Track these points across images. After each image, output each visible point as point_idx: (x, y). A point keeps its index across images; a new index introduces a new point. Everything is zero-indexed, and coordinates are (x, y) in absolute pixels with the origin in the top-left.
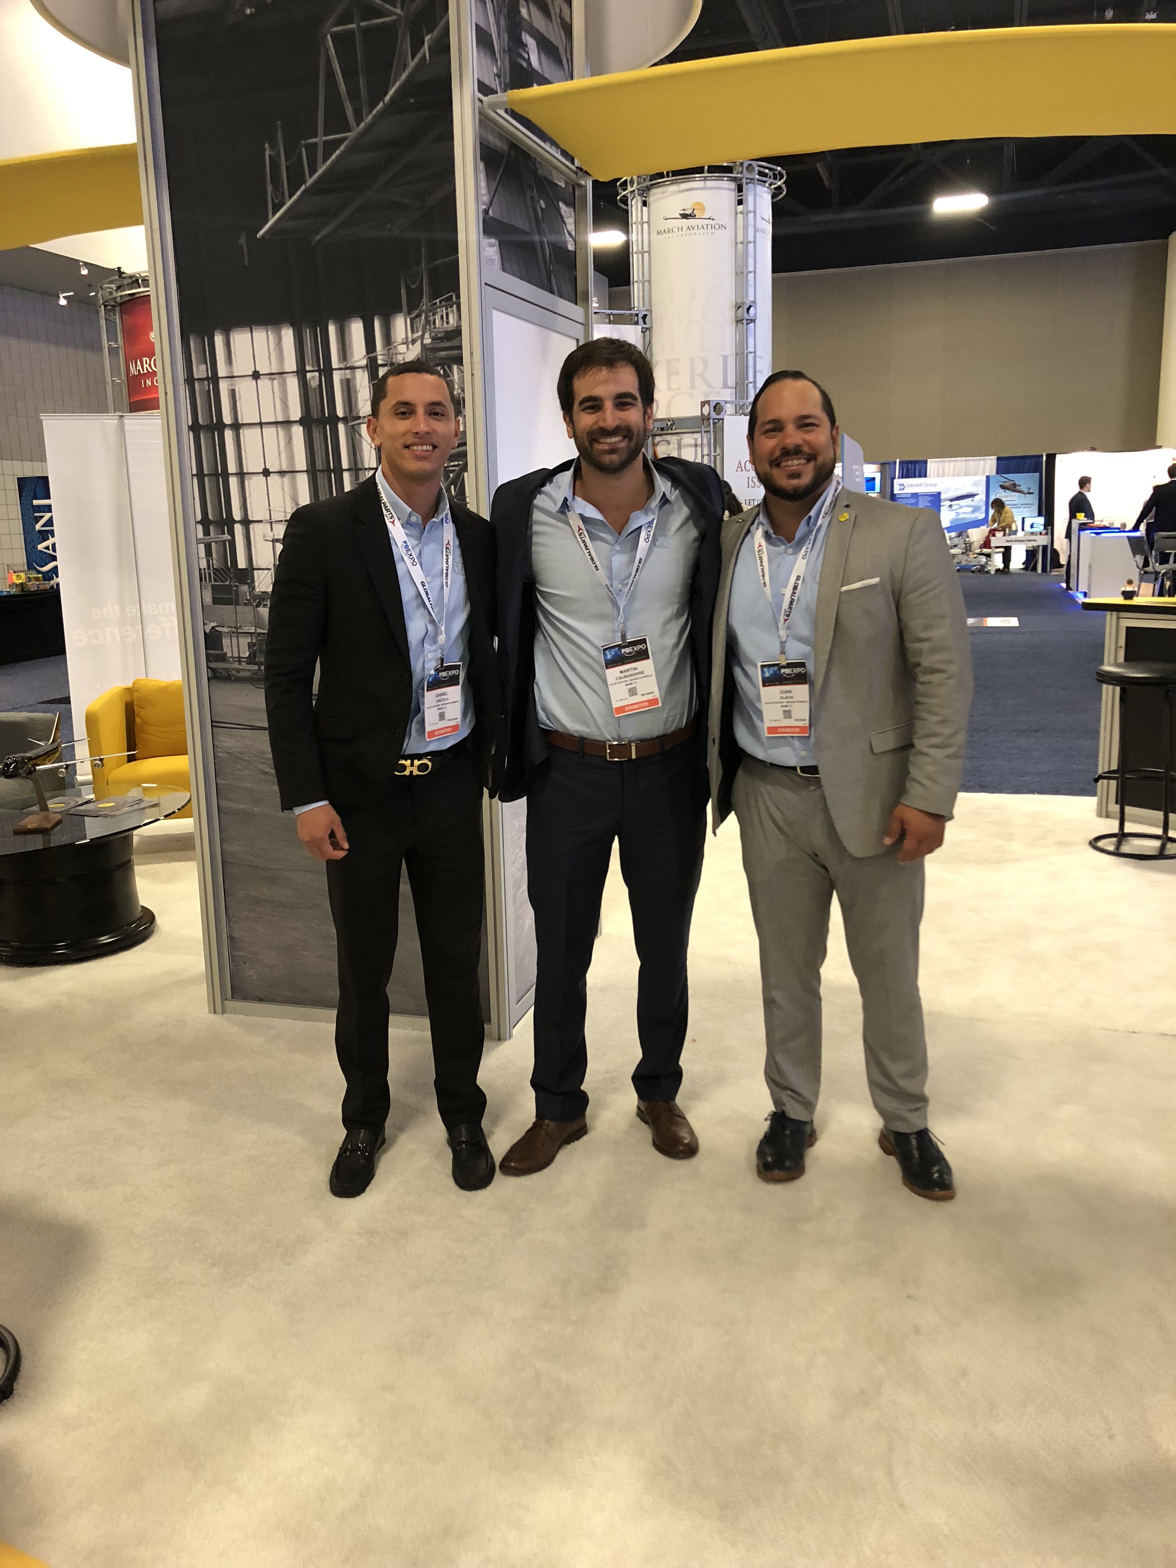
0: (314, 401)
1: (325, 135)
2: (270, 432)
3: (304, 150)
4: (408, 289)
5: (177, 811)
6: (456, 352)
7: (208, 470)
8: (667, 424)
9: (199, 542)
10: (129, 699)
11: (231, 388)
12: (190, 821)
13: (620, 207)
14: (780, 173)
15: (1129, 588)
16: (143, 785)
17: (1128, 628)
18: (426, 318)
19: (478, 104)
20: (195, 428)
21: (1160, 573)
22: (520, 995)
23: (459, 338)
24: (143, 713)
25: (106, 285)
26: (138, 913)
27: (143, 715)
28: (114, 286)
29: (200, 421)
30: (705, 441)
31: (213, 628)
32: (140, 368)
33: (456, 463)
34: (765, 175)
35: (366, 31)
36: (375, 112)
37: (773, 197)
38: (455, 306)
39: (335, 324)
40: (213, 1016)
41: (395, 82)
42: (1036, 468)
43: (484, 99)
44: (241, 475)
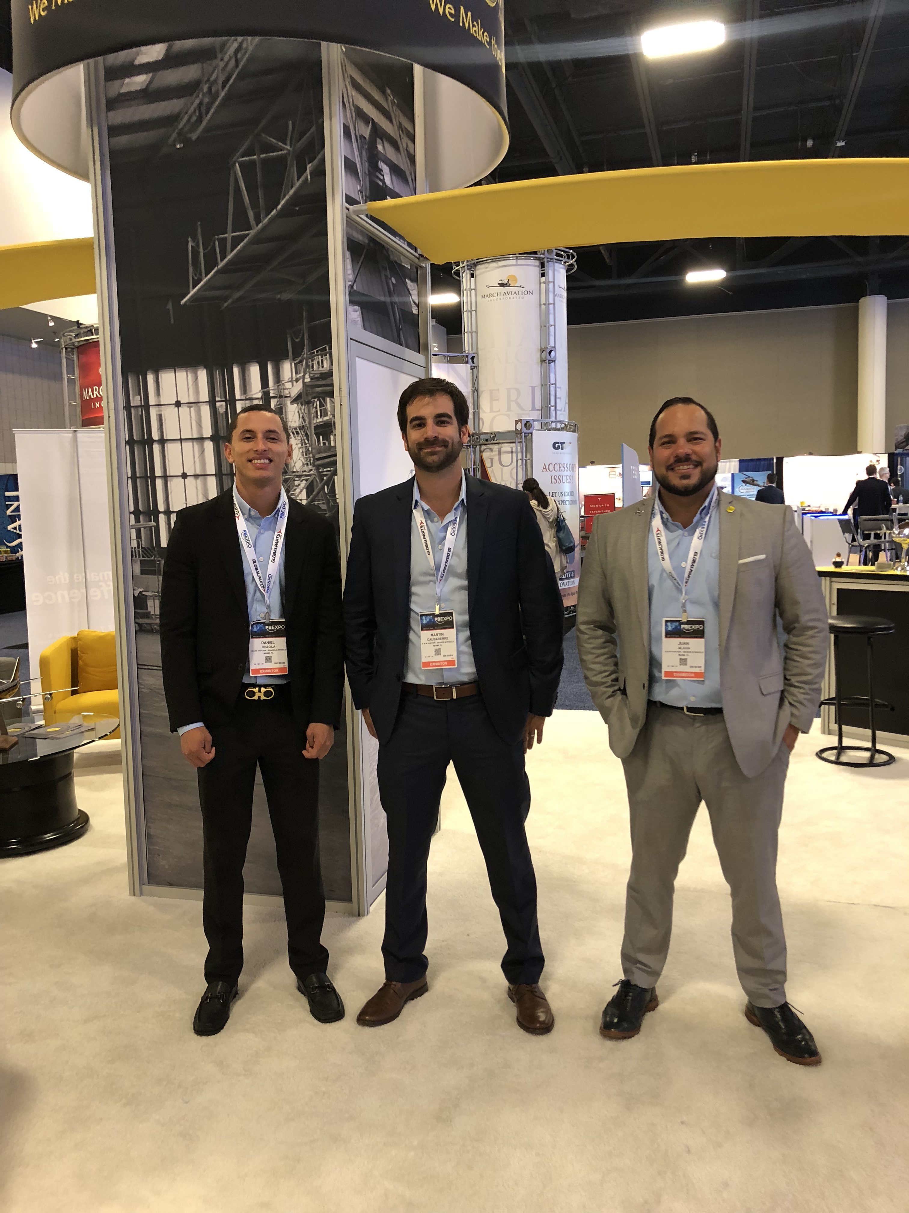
0: (222, 423)
1: (232, 232)
2: (187, 446)
3: (217, 243)
4: (293, 342)
5: (108, 734)
6: (328, 388)
7: (140, 474)
8: (490, 437)
9: (131, 527)
10: (74, 646)
11: (159, 413)
12: (119, 741)
13: (454, 278)
14: (572, 254)
15: (838, 560)
16: (83, 713)
17: (838, 590)
18: (307, 363)
19: (346, 211)
20: (131, 442)
21: (863, 546)
22: (376, 879)
23: (331, 378)
24: (85, 656)
25: (67, 334)
26: (76, 814)
27: (84, 659)
28: (73, 334)
29: (135, 438)
30: (519, 448)
31: (140, 592)
32: (91, 394)
33: (329, 469)
34: (561, 256)
35: (264, 162)
36: (270, 216)
37: (567, 272)
38: (328, 355)
39: (238, 367)
40: (133, 898)
41: (285, 196)
42: (769, 467)
43: (351, 207)
44: (165, 477)
